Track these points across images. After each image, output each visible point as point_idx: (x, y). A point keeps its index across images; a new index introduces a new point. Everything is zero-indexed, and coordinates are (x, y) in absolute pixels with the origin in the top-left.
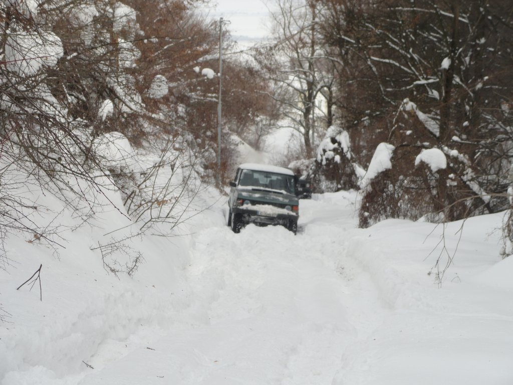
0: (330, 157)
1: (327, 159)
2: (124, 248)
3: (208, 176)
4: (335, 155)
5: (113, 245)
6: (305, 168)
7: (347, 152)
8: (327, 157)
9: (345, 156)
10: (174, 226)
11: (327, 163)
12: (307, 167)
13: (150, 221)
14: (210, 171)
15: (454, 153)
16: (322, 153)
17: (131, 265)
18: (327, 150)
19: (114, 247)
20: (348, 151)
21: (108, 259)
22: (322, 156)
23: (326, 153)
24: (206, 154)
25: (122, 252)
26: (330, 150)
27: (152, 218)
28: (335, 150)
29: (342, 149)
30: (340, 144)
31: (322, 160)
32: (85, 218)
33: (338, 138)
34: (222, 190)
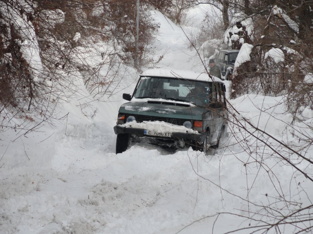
0: (236, 40)
1: (233, 41)
2: (90, 106)
3: (128, 58)
4: (240, 38)
5: (85, 104)
6: (217, 47)
7: (251, 36)
8: (233, 40)
9: (249, 38)
10: (109, 97)
11: (232, 45)
12: (219, 46)
13: (98, 93)
14: (130, 53)
15: (290, 51)
16: (229, 36)
17: (93, 114)
18: (233, 33)
19: (86, 105)
20: (251, 34)
21: (84, 110)
22: (228, 38)
23: (232, 36)
24: (127, 39)
25: (90, 107)
26: (235, 34)
27: (99, 92)
28: (239, 33)
29: (247, 32)
30: (244, 28)
31: (228, 42)
32: (74, 92)
33: (243, 23)
34: (139, 70)
